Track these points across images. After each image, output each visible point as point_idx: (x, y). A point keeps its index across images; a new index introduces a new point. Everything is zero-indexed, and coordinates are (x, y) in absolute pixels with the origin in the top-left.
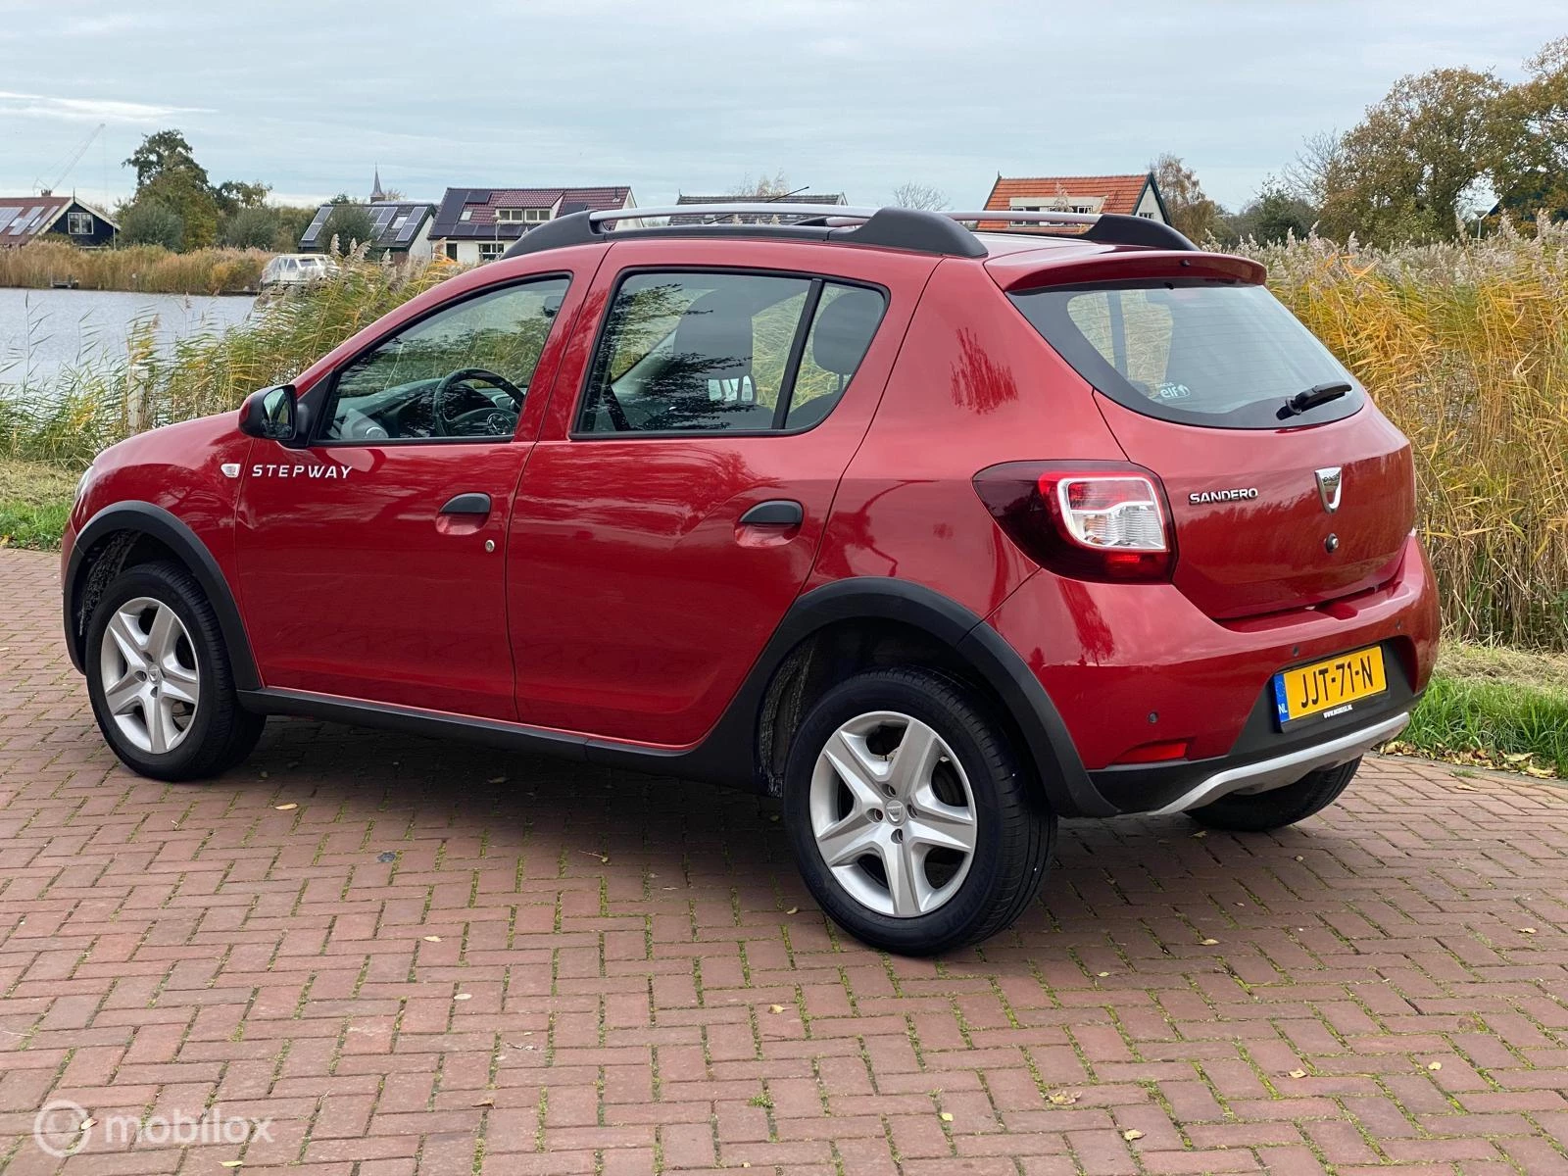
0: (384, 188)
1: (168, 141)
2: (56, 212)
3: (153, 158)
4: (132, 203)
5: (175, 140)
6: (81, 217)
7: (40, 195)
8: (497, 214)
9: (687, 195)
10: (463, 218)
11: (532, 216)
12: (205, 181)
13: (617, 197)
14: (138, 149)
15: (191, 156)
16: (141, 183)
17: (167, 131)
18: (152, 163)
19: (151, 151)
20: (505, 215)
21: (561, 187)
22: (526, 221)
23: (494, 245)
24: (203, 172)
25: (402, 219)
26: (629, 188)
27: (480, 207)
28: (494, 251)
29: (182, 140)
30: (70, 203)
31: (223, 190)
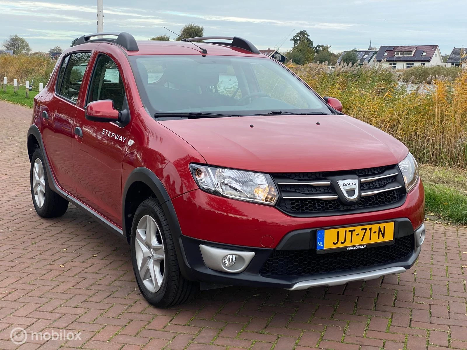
0: (372, 46)
1: (303, 34)
2: (271, 54)
3: (298, 38)
4: (291, 51)
5: (305, 33)
6: (277, 55)
7: (267, 49)
8: (395, 53)
9: (456, 47)
10: (385, 55)
11: (406, 54)
12: (312, 45)
13: (433, 48)
14: (294, 36)
15: (309, 37)
16: (294, 45)
17: (303, 30)
18: (298, 40)
19: (298, 36)
20: (397, 54)
21: (416, 45)
22: (404, 56)
23: (393, 63)
24: (312, 42)
25: (366, 55)
26: (438, 45)
27: (390, 52)
28: (393, 65)
29: (307, 33)
30: (275, 51)
31: (317, 47)
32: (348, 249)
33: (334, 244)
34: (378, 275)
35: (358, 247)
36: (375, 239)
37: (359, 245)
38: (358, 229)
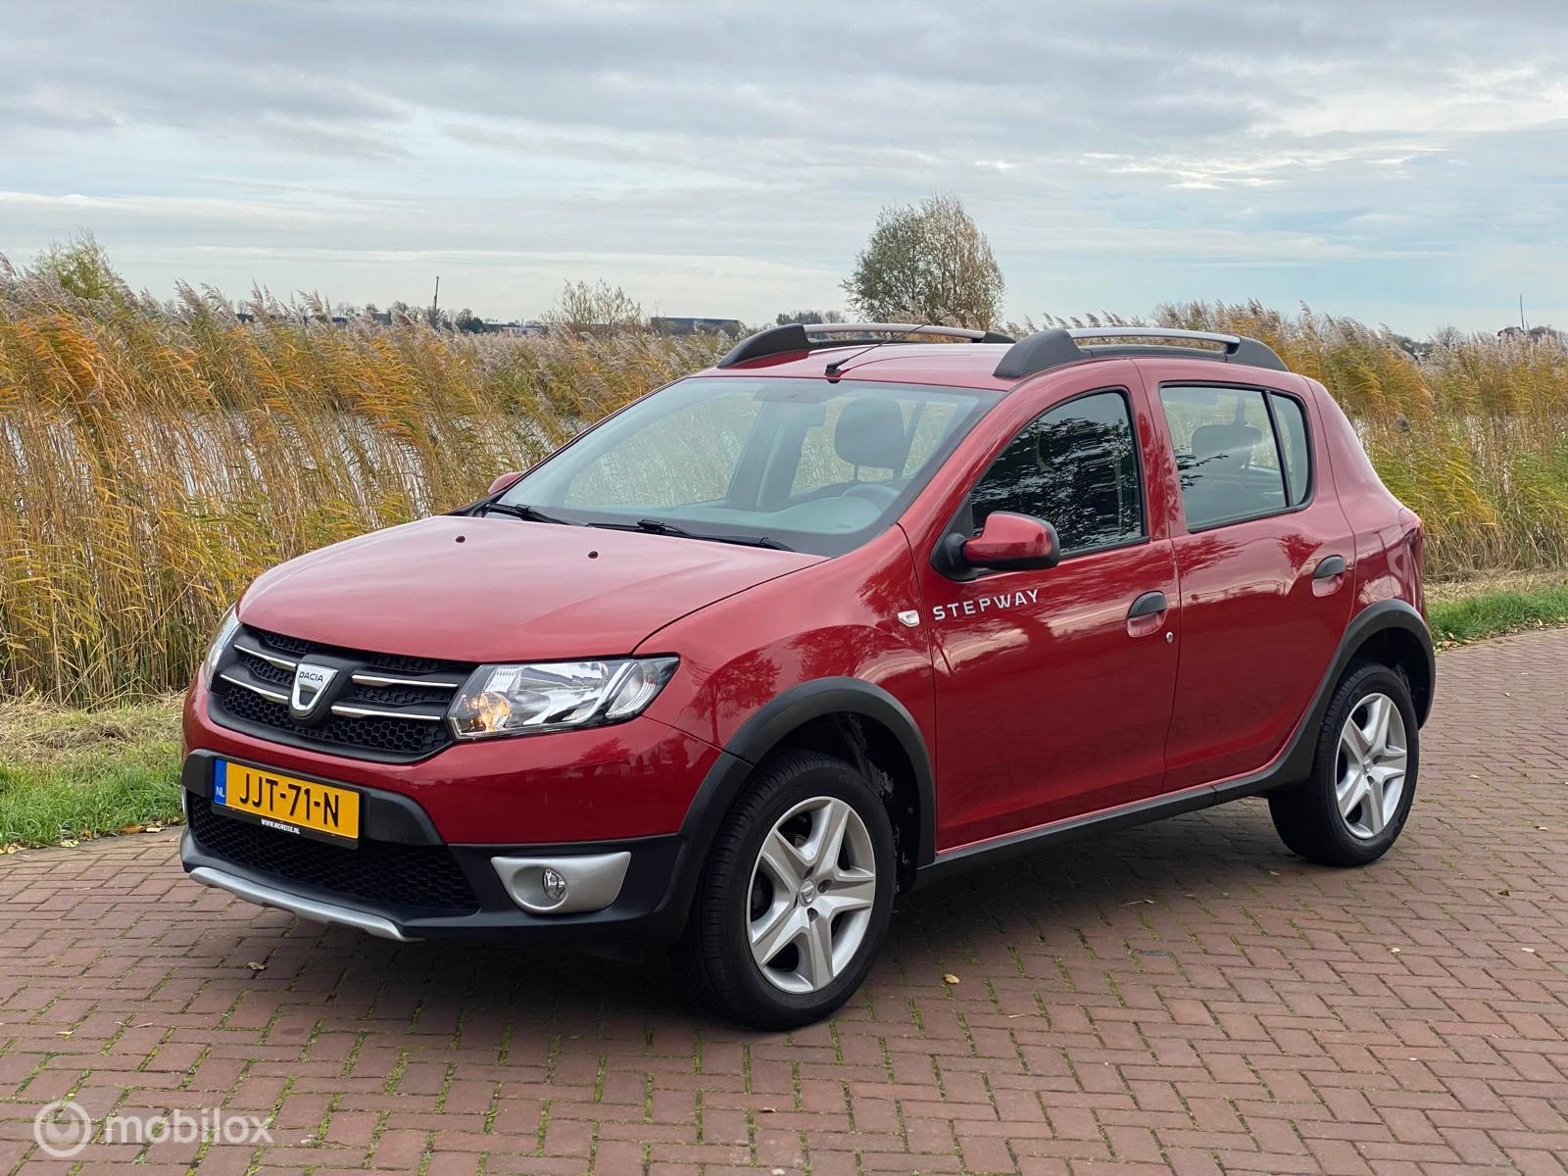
32: (263, 822)
33: (242, 800)
34: (326, 917)
35: (283, 827)
36: (317, 823)
37: (285, 823)
38: (284, 782)
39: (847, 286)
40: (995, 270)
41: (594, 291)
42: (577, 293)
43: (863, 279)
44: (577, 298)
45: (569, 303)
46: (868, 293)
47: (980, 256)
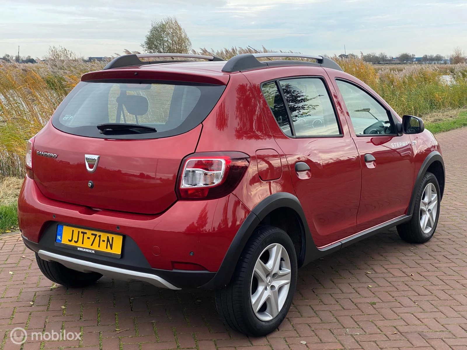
39: (142, 46)
40: (188, 39)
41: (58, 49)
42: (53, 50)
43: (147, 43)
44: (54, 52)
45: (51, 53)
46: (150, 48)
47: (183, 36)
